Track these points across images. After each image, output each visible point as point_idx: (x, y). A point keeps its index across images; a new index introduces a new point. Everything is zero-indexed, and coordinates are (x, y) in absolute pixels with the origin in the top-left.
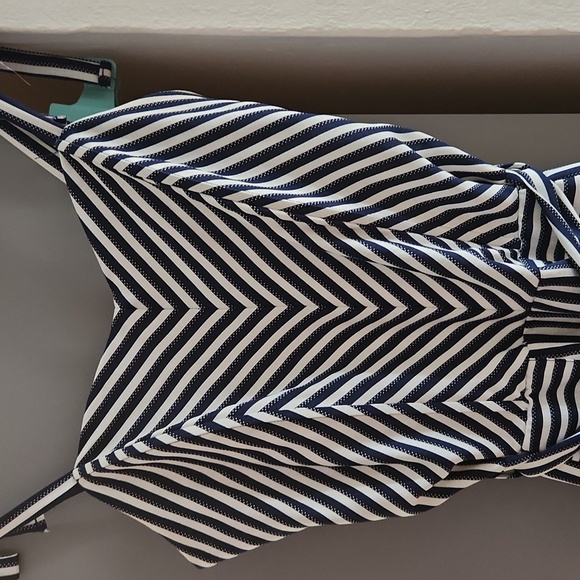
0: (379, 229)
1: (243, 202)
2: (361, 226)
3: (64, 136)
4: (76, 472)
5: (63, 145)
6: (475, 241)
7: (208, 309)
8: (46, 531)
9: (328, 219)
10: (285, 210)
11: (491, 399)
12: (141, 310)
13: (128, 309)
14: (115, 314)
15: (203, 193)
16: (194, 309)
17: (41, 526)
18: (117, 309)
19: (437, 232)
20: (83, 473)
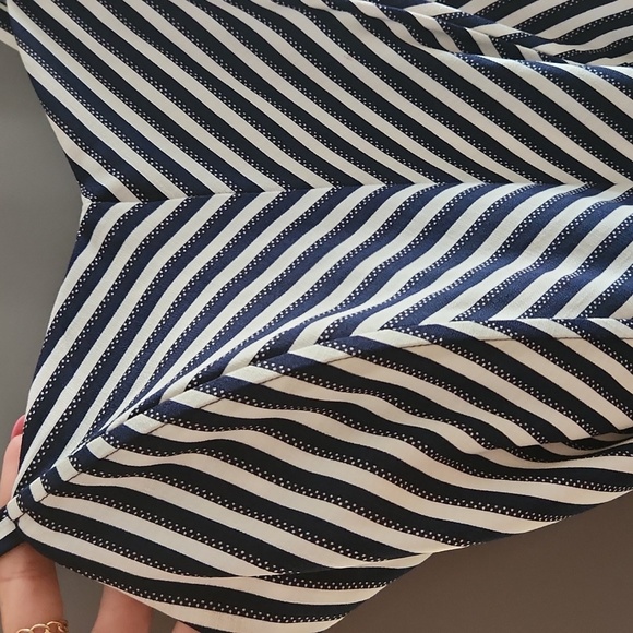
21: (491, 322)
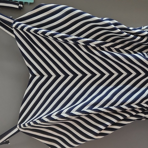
0: (111, 48)
1: (70, 40)
2: (105, 47)
3: (14, 23)
4: (18, 126)
5: (14, 26)
6: (138, 51)
7: (58, 76)
8: (9, 144)
9: (96, 45)
10: (83, 42)
11: (145, 103)
12: (38, 76)
13: (34, 76)
14: (30, 77)
15: (58, 38)
16: (54, 76)
17: (7, 142)
18: (31, 76)
19: (127, 48)
20: (20, 127)
21: (93, 110)
